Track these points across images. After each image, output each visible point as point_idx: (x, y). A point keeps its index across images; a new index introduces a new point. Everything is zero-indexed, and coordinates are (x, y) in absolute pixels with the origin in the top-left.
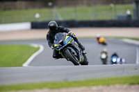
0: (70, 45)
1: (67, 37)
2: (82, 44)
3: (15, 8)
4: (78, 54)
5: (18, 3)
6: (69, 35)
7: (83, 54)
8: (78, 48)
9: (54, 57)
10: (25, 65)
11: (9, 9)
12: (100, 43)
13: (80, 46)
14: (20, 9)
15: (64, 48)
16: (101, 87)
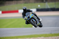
0: (32, 18)
1: (31, 14)
2: (39, 17)
6: (32, 13)
7: (40, 22)
13: (38, 18)
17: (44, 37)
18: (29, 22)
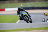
0: (25, 15)
1: (24, 12)
2: (30, 15)
3: (14, 3)
4: (28, 18)
5: (15, 1)
6: (25, 12)
7: (30, 18)
8: (28, 16)
9: (20, 19)
10: (17, 22)
11: (12, 3)
12: (45, 15)
13: (29, 15)
14: (16, 3)
15: (23, 16)
16: (43, 30)
17: (26, 31)
18: (22, 18)
